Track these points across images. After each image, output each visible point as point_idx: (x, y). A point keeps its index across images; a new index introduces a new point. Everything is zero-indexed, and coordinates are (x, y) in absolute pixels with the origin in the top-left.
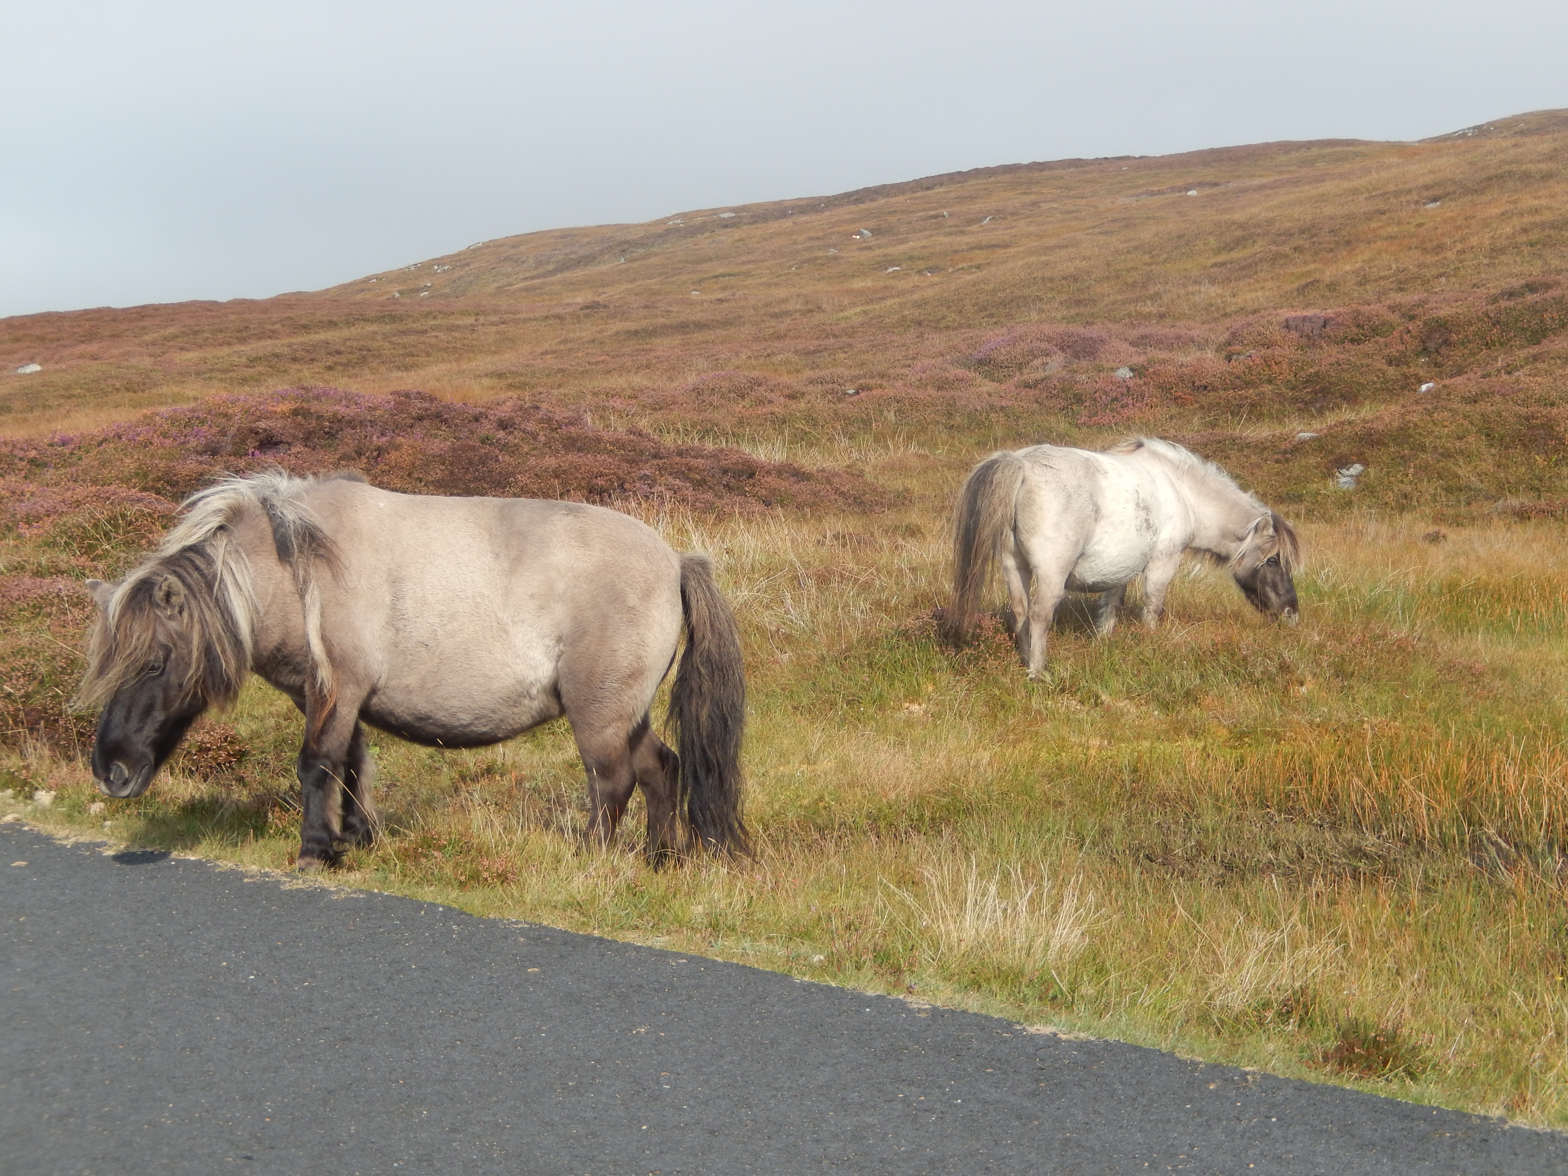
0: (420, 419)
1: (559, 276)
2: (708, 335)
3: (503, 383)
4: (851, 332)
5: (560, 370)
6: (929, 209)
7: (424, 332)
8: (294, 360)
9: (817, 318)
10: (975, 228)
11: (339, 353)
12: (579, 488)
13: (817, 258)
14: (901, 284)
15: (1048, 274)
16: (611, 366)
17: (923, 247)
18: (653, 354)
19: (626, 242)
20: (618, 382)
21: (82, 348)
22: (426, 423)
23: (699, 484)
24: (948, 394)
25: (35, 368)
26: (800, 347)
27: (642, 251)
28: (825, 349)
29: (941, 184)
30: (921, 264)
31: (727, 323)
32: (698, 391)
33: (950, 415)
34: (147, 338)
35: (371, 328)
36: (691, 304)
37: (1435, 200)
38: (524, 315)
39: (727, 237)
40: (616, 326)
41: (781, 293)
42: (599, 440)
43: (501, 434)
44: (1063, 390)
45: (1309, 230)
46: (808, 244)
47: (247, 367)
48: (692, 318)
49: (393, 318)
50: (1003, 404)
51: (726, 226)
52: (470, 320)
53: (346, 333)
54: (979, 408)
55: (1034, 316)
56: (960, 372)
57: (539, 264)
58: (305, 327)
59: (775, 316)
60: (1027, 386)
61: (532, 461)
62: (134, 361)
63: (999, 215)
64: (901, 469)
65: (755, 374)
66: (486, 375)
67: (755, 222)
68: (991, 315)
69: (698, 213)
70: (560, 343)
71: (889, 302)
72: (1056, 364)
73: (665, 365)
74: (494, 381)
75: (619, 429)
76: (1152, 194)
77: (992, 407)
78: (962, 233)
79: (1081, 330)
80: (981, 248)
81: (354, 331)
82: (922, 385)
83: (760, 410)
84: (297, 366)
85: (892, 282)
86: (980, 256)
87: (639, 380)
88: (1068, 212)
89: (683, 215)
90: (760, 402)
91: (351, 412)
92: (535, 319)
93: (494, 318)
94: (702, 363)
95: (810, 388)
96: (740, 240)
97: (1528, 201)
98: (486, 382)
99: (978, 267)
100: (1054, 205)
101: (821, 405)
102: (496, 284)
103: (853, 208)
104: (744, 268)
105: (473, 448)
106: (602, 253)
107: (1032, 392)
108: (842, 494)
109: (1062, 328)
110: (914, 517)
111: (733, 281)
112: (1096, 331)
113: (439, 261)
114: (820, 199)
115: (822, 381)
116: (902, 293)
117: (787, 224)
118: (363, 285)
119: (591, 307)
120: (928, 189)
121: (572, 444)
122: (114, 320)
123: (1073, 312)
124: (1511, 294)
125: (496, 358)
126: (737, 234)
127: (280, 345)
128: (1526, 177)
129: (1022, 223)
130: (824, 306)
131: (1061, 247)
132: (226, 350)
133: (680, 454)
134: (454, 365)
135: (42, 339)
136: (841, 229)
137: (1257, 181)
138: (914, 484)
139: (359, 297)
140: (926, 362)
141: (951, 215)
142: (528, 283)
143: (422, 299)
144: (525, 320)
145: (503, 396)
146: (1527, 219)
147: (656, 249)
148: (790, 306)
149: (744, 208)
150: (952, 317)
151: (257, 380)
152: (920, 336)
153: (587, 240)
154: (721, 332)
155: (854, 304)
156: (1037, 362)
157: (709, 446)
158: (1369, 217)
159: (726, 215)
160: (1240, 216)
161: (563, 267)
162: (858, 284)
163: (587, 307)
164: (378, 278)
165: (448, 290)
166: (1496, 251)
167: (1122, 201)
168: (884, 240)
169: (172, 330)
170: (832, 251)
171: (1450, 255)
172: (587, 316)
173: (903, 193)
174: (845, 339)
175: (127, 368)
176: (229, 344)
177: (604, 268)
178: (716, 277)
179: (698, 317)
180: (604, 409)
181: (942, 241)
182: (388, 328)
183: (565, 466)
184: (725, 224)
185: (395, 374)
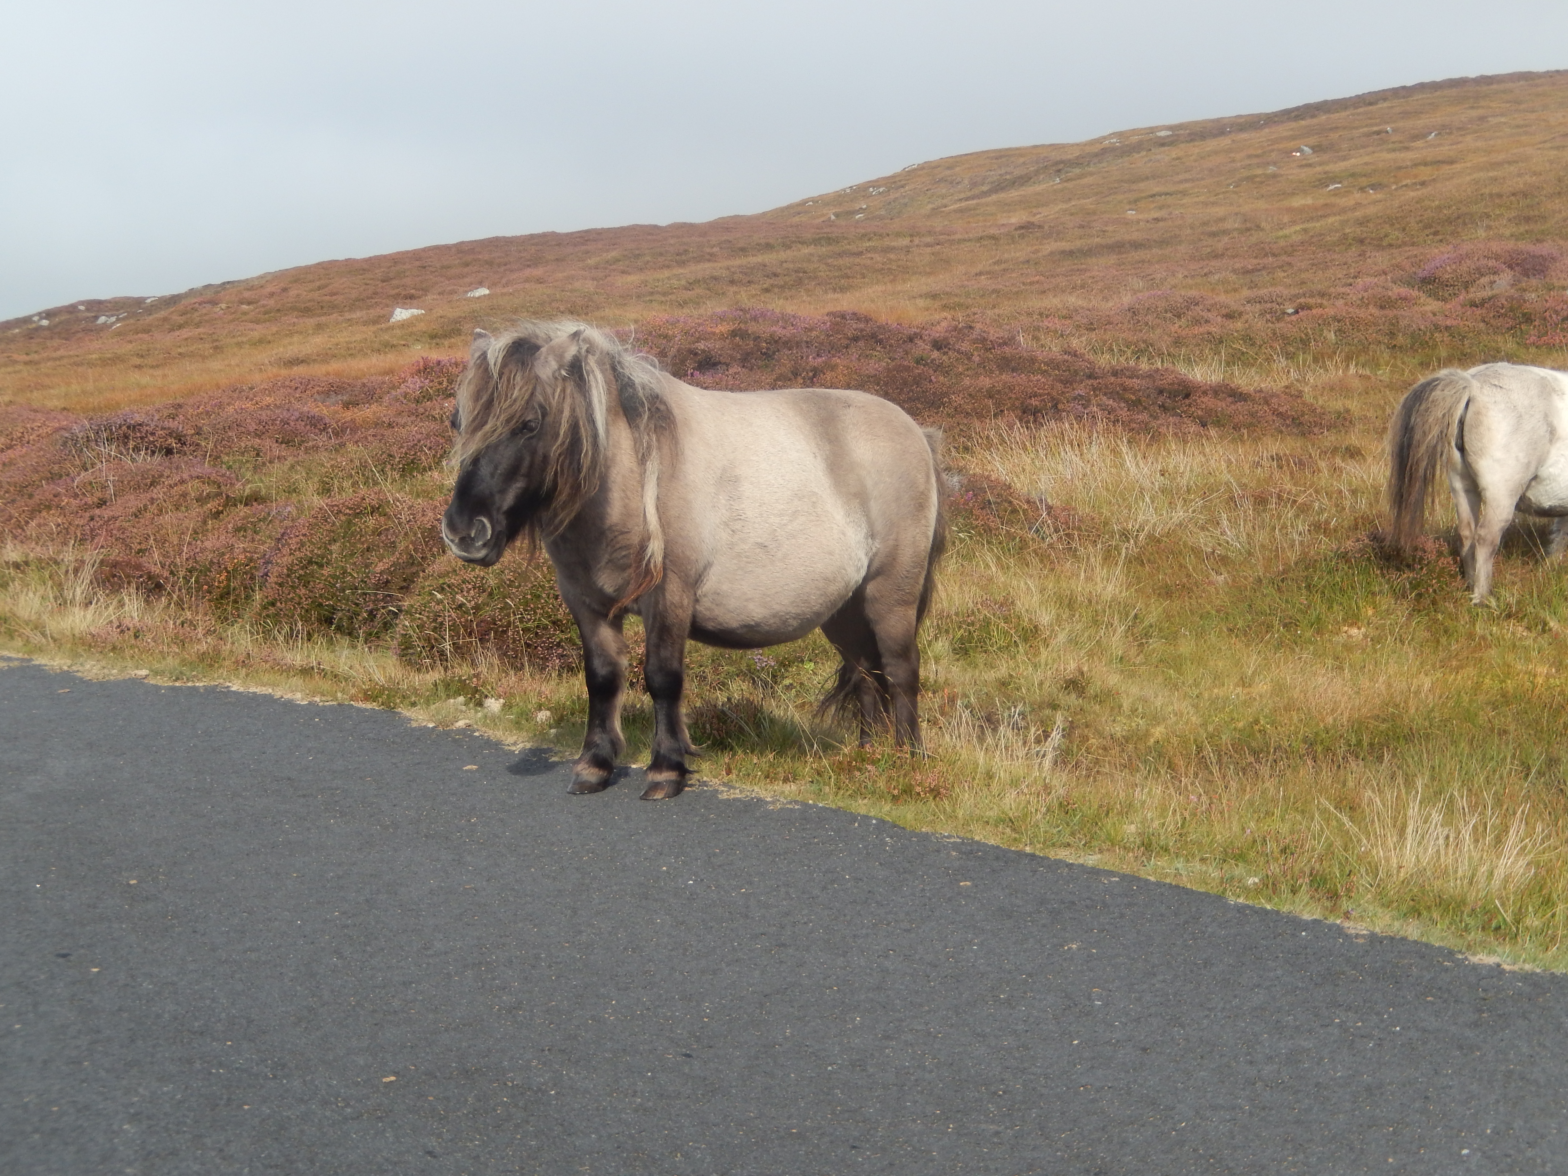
0: (856, 339)
1: (994, 197)
2: (1144, 254)
3: (937, 304)
4: (1291, 250)
5: (994, 291)
6: (1372, 125)
7: (860, 253)
8: (732, 282)
9: (1255, 238)
10: (1419, 143)
11: (776, 275)
12: (1013, 408)
13: (1256, 176)
14: (1343, 202)
15: (1495, 190)
16: (1046, 286)
17: (1366, 164)
18: (1088, 274)
19: (1062, 162)
20: (1053, 302)
21: (528, 272)
22: (861, 343)
23: (1135, 405)
24: (1390, 313)
25: (484, 291)
26: (1237, 266)
27: (1077, 171)
28: (1264, 267)
29: (1385, 100)
30: (1364, 181)
31: (1163, 243)
32: (1133, 311)
33: (1392, 335)
34: (591, 262)
35: (806, 251)
36: (1127, 224)
38: (958, 236)
39: (1165, 156)
40: (1051, 246)
41: (1220, 211)
42: (1033, 360)
43: (935, 354)
44: (1512, 310)
46: (1248, 162)
47: (686, 289)
48: (1127, 237)
49: (830, 240)
50: (1448, 323)
51: (1163, 145)
52: (905, 242)
53: (783, 255)
54: (1422, 327)
55: (1482, 233)
56: (1404, 291)
57: (974, 184)
58: (743, 249)
59: (1213, 235)
60: (1473, 304)
61: (967, 381)
62: (577, 285)
63: (1444, 130)
64: (1341, 389)
65: (1193, 293)
66: (921, 296)
67: (1192, 140)
68: (1436, 233)
69: (1134, 132)
70: (995, 263)
71: (1331, 220)
72: (1504, 283)
73: (1101, 285)
74: (929, 302)
75: (1054, 348)
77: (1437, 327)
78: (1407, 149)
79: (1532, 248)
80: (1426, 164)
81: (790, 254)
82: (1364, 304)
83: (1197, 330)
84: (734, 288)
85: (1333, 200)
86: (1425, 173)
87: (1073, 300)
88: (1518, 127)
89: (1120, 135)
90: (1197, 322)
91: (788, 332)
92: (970, 240)
93: (929, 239)
94: (1138, 284)
95: (1248, 307)
96: (1178, 158)
98: (921, 303)
99: (1423, 184)
100: (1503, 120)
101: (1259, 324)
102: (930, 206)
103: (1293, 125)
104: (1182, 187)
105: (907, 369)
106: (1037, 172)
107: (1478, 312)
108: (1280, 415)
109: (1511, 245)
110: (1354, 439)
111: (1170, 200)
112: (1546, 248)
113: (875, 184)
114: (1259, 116)
115: (1260, 301)
116: (1343, 211)
117: (1225, 142)
118: (800, 208)
119: (1026, 228)
120: (1371, 104)
121: (1007, 364)
122: (559, 245)
123: (1522, 229)
125: (930, 279)
126: (1174, 152)
127: (718, 268)
129: (1469, 138)
130: (1263, 224)
131: (1509, 163)
132: (666, 273)
133: (1115, 373)
134: (889, 287)
135: (490, 263)
136: (1281, 146)
138: (1354, 405)
139: (797, 219)
140: (1368, 280)
141: (1394, 130)
142: (964, 204)
143: (858, 221)
144: (960, 241)
145: (937, 317)
147: (1091, 169)
148: (1228, 225)
149: (1180, 127)
150: (1395, 235)
151: (697, 303)
152: (1362, 254)
153: (1022, 160)
154: (1157, 252)
155: (1294, 222)
156: (1484, 280)
157: (1144, 366)
159: (1163, 134)
161: (999, 187)
162: (1298, 202)
163: (1021, 228)
164: (815, 200)
165: (883, 212)
168: (1325, 157)
169: (614, 254)
170: (1271, 169)
172: (1022, 236)
173: (1346, 108)
174: (1284, 258)
175: (572, 291)
176: (668, 267)
177: (1038, 188)
178: (1153, 196)
179: (1136, 236)
180: (1038, 329)
181: (1385, 157)
182: (824, 250)
183: (999, 387)
184: (1162, 143)
185: (831, 295)
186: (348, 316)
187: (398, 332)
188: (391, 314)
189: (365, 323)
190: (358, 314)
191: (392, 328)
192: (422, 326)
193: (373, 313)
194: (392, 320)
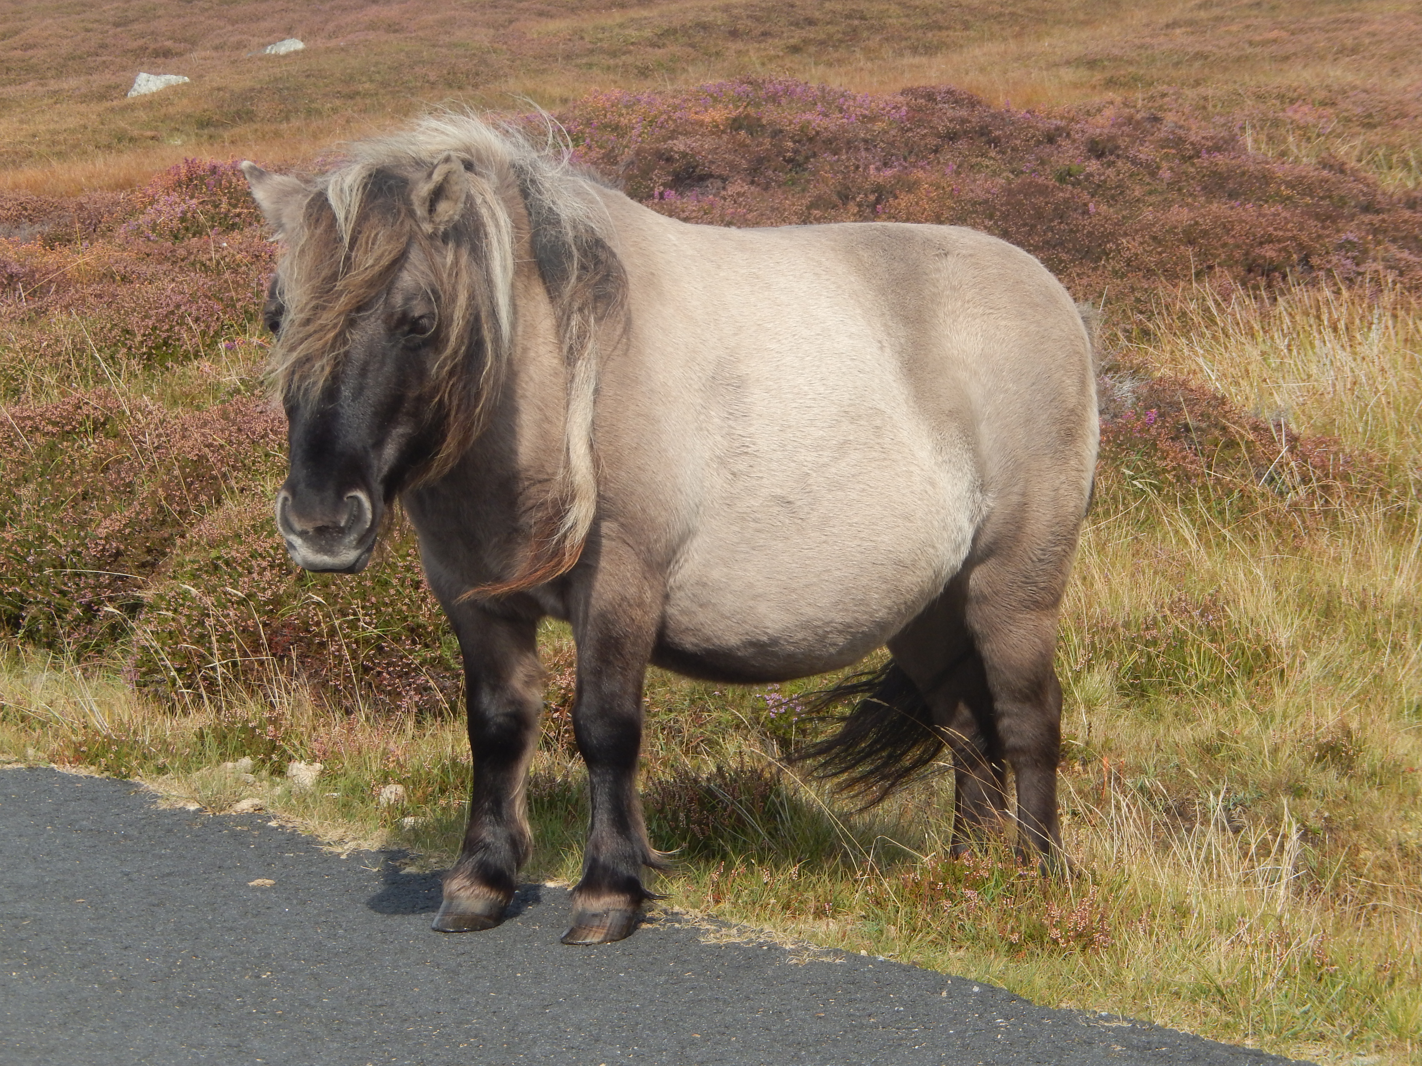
0: (952, 137)
3: (1098, 77)
5: (1199, 55)
8: (734, 34)
11: (811, 22)
12: (1230, 263)
16: (1290, 48)
18: (1364, 28)
21: (372, 12)
22: (962, 145)
25: (294, 45)
42: (1266, 178)
43: (1093, 166)
47: (653, 45)
61: (1148, 214)
62: (460, 35)
66: (1068, 63)
74: (1083, 73)
84: (739, 45)
91: (833, 123)
98: (1068, 74)
105: (1043, 190)
121: (1219, 184)
125: (1085, 34)
132: (617, 16)
133: (1412, 204)
134: (1013, 46)
145: (1097, 100)
175: (449, 46)
180: (1276, 123)
183: (1206, 223)
185: (909, 60)
186: (53, 85)
187: (142, 115)
188: (131, 84)
189: (85, 99)
190: (71, 83)
191: (131, 107)
192: (183, 105)
193: (99, 80)
194: (132, 94)
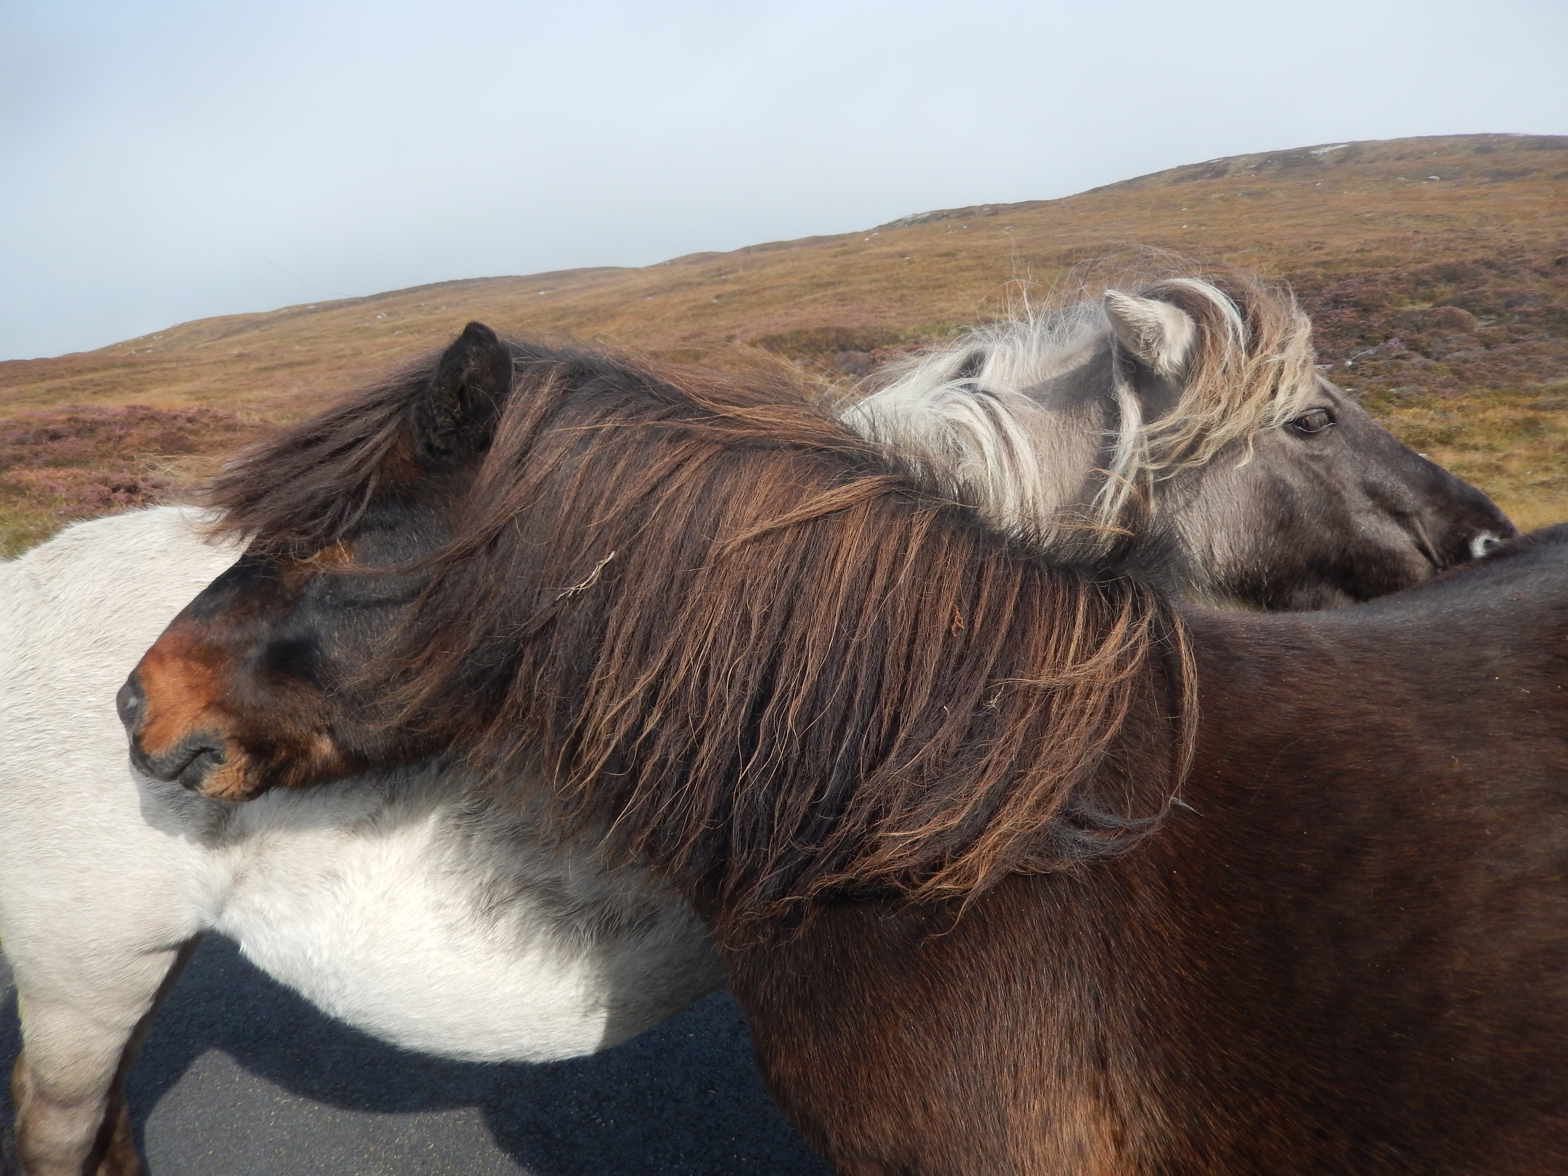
1: (224, 340)
2: (303, 368)
4: (378, 364)
6: (413, 303)
7: (148, 372)
9: (360, 358)
10: (438, 311)
13: (359, 328)
14: (402, 340)
17: (412, 322)
19: (258, 322)
27: (267, 326)
29: (419, 291)
30: (412, 330)
31: (313, 362)
32: (297, 398)
35: (118, 371)
36: (295, 353)
37: (650, 295)
38: (204, 361)
39: (312, 318)
40: (254, 365)
41: (341, 346)
45: (594, 310)
46: (355, 321)
48: (295, 360)
52: (174, 365)
53: (102, 374)
57: (212, 334)
58: (79, 372)
59: (338, 357)
63: (449, 304)
67: (326, 311)
69: (296, 306)
70: (224, 375)
76: (523, 294)
81: (107, 373)
88: (482, 303)
89: (288, 308)
92: (210, 363)
93: (188, 363)
94: (300, 383)
96: (319, 319)
97: (691, 295)
100: (476, 300)
102: (188, 345)
103: (376, 303)
104: (322, 334)
106: (246, 327)
111: (316, 340)
113: (157, 334)
114: (358, 299)
116: (402, 345)
117: (343, 311)
118: (114, 348)
119: (240, 356)
120: (412, 293)
124: (685, 339)
126: (317, 317)
127: (65, 382)
128: (690, 284)
129: (461, 309)
130: (363, 352)
136: (371, 313)
137: (571, 287)
139: (110, 355)
141: (424, 305)
142: (207, 344)
143: (148, 354)
144: (205, 364)
146: (692, 304)
147: (274, 325)
148: (345, 353)
149: (320, 304)
153: (237, 321)
154: (310, 367)
155: (378, 350)
158: (621, 304)
159: (310, 307)
160: (561, 304)
161: (225, 335)
162: (381, 340)
164: (122, 344)
165: (162, 349)
166: (678, 319)
167: (509, 297)
168: (393, 318)
170: (367, 324)
171: (658, 321)
172: (238, 360)
177: (247, 335)
178: (308, 338)
179: (298, 359)
181: (422, 317)
182: (127, 370)
184: (311, 312)
